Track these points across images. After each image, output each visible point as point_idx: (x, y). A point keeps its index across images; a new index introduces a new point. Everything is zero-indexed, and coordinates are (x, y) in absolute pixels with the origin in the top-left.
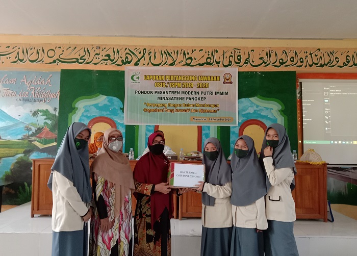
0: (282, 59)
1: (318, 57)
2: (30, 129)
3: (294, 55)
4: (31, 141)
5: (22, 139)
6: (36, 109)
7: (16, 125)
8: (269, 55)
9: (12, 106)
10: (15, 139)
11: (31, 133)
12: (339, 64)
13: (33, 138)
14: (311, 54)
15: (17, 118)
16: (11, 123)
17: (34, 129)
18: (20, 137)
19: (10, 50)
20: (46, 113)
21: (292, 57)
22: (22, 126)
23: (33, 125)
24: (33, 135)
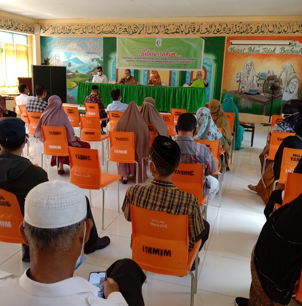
0: (218, 29)
1: (240, 27)
2: (91, 68)
3: (225, 26)
4: (92, 74)
5: (87, 73)
6: (93, 58)
7: (84, 66)
8: (211, 27)
9: (82, 56)
10: (85, 73)
11: (91, 70)
12: (252, 32)
13: (93, 73)
14: (236, 26)
15: (85, 62)
16: (82, 65)
17: (93, 68)
18: (87, 72)
19: (79, 27)
20: (98, 60)
21: (224, 28)
22: (87, 66)
23: (92, 66)
24: (92, 71)
